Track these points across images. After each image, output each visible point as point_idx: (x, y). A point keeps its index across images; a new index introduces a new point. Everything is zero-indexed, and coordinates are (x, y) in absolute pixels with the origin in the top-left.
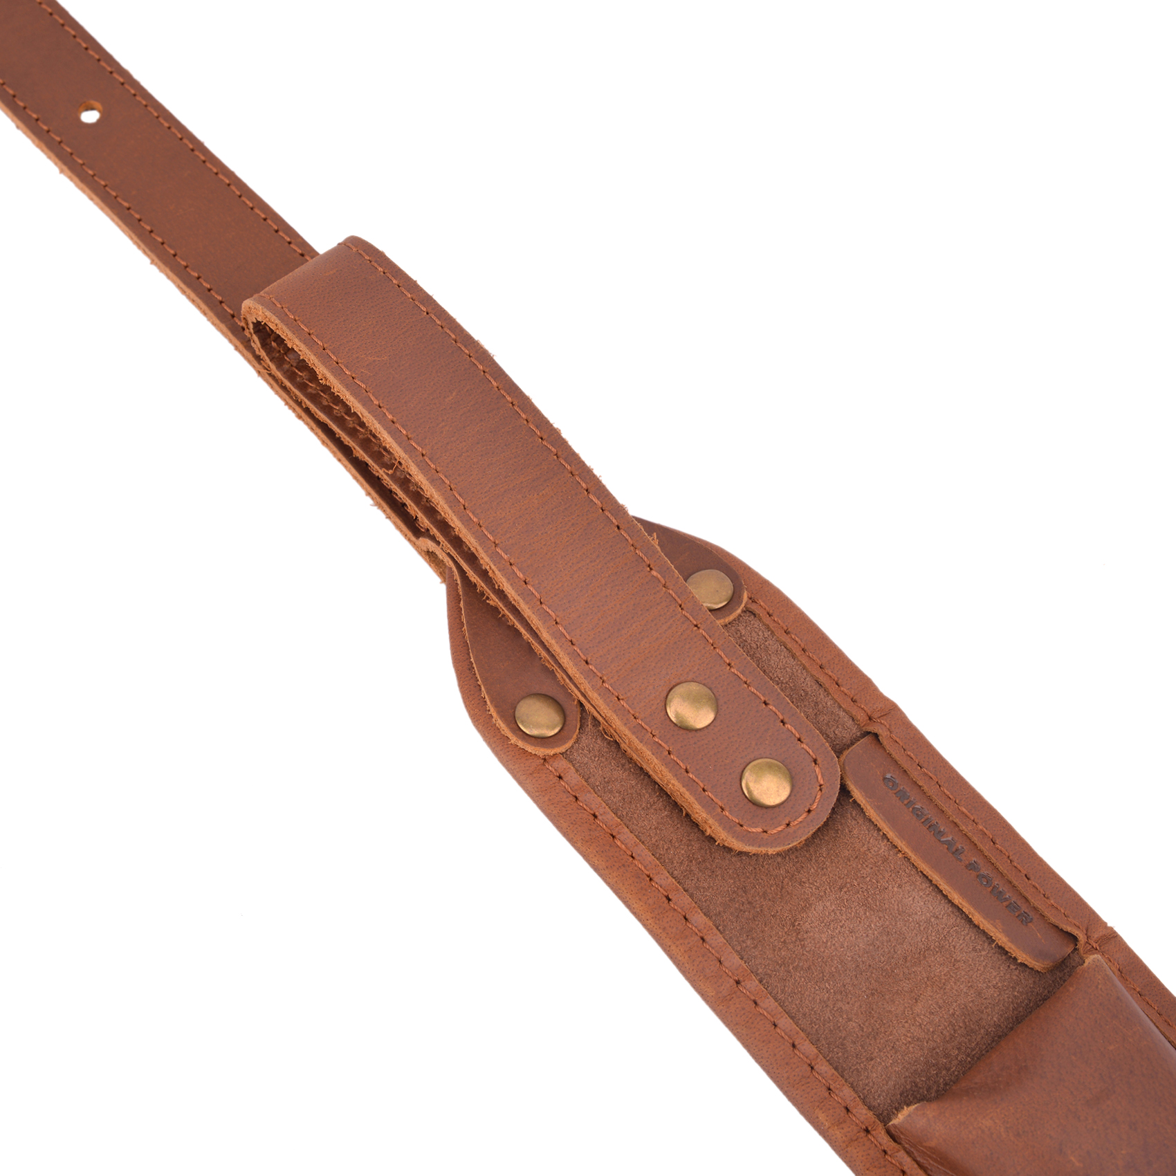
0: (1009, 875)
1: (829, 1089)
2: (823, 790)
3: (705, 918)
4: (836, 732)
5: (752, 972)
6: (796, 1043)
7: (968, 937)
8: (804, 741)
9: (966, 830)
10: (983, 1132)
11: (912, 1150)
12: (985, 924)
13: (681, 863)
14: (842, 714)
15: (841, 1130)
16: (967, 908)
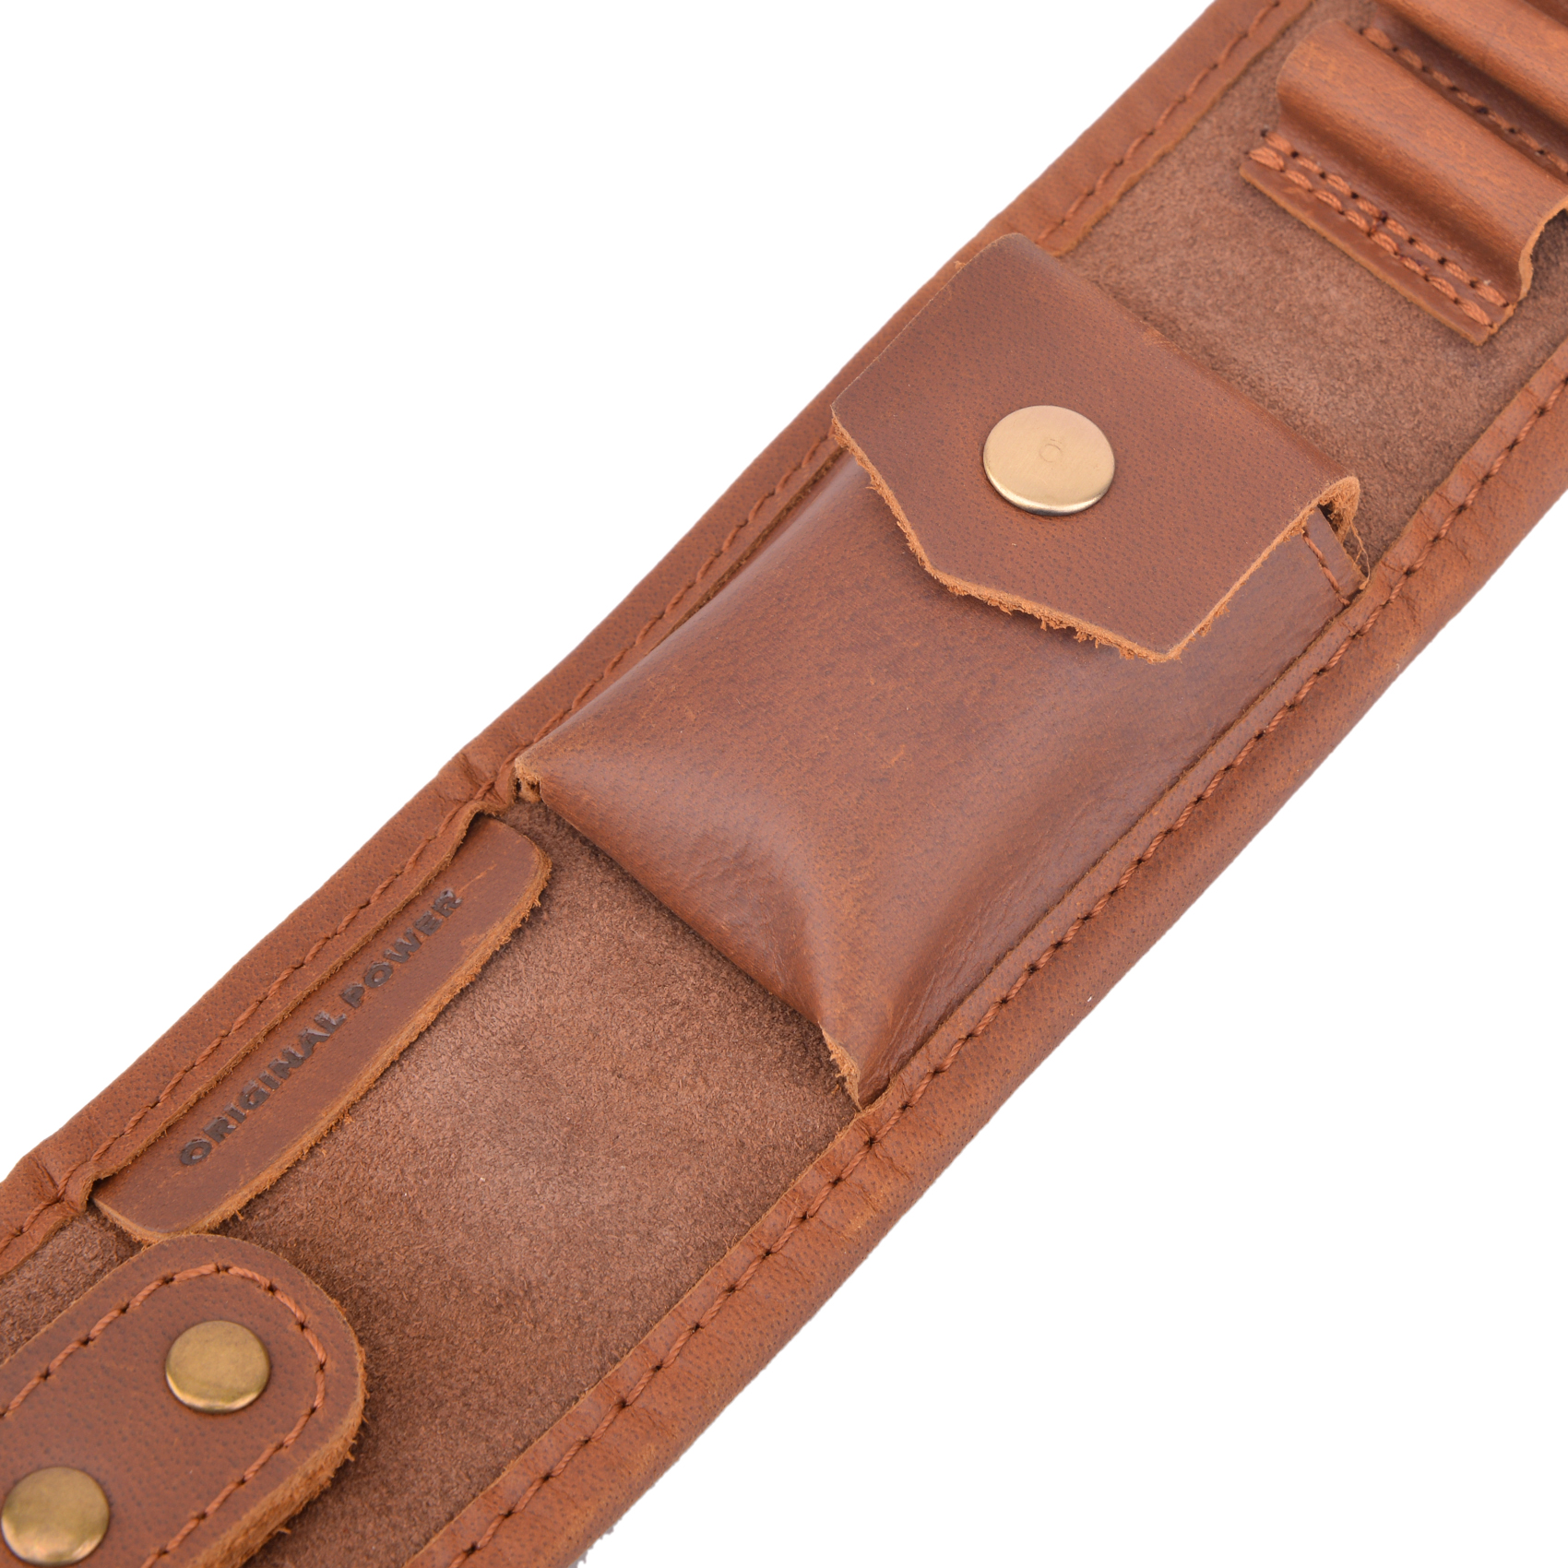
0: (366, 933)
1: (804, 1218)
2: (226, 1264)
3: (504, 1475)
4: (91, 1256)
5: (600, 1378)
6: (726, 1285)
7: (494, 996)
8: (126, 1300)
9: (282, 1013)
10: (863, 911)
11: (897, 1056)
12: (472, 964)
13: (394, 1527)
14: (48, 1251)
15: (877, 1186)
16: (442, 996)
